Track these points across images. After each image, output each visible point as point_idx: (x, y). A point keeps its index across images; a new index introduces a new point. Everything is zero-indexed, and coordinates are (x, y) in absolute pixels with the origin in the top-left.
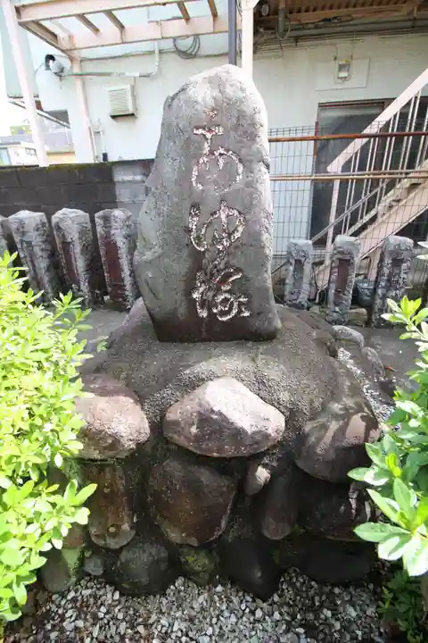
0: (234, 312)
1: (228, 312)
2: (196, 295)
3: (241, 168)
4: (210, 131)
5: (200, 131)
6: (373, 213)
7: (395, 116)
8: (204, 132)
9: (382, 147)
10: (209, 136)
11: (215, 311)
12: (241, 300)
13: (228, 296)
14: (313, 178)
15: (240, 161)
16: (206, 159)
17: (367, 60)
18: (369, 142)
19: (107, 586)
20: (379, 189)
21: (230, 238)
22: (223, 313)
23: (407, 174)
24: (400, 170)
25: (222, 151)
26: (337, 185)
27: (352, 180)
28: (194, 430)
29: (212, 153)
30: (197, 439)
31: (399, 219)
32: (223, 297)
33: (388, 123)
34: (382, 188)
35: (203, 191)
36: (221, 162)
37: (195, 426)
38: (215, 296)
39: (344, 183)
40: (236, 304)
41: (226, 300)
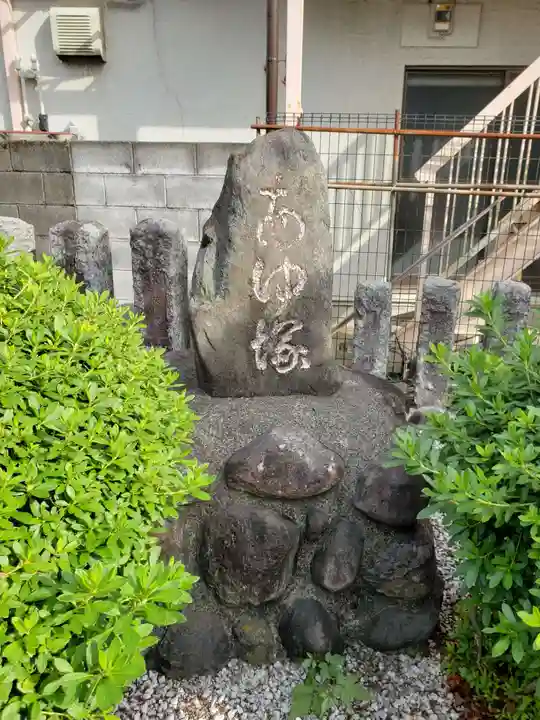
0: (294, 363)
1: (288, 364)
2: (256, 346)
3: (302, 226)
4: (275, 193)
5: (267, 193)
6: (483, 243)
7: (508, 109)
8: (270, 194)
9: (491, 151)
10: (274, 197)
11: (274, 363)
12: (302, 352)
13: (288, 347)
14: (394, 188)
15: (303, 220)
16: (271, 218)
17: (478, 8)
18: (473, 143)
19: (151, 672)
20: (489, 209)
21: (292, 290)
22: (283, 365)
23: (527, 191)
24: (517, 185)
25: (285, 211)
26: (430, 200)
27: (452, 195)
28: (261, 467)
29: (276, 212)
30: (265, 476)
31: (519, 254)
32: (283, 349)
33: (499, 117)
34: (495, 208)
35: (267, 247)
36: (285, 220)
37: (262, 464)
38: (275, 346)
39: (440, 198)
40: (296, 356)
41: (286, 352)
